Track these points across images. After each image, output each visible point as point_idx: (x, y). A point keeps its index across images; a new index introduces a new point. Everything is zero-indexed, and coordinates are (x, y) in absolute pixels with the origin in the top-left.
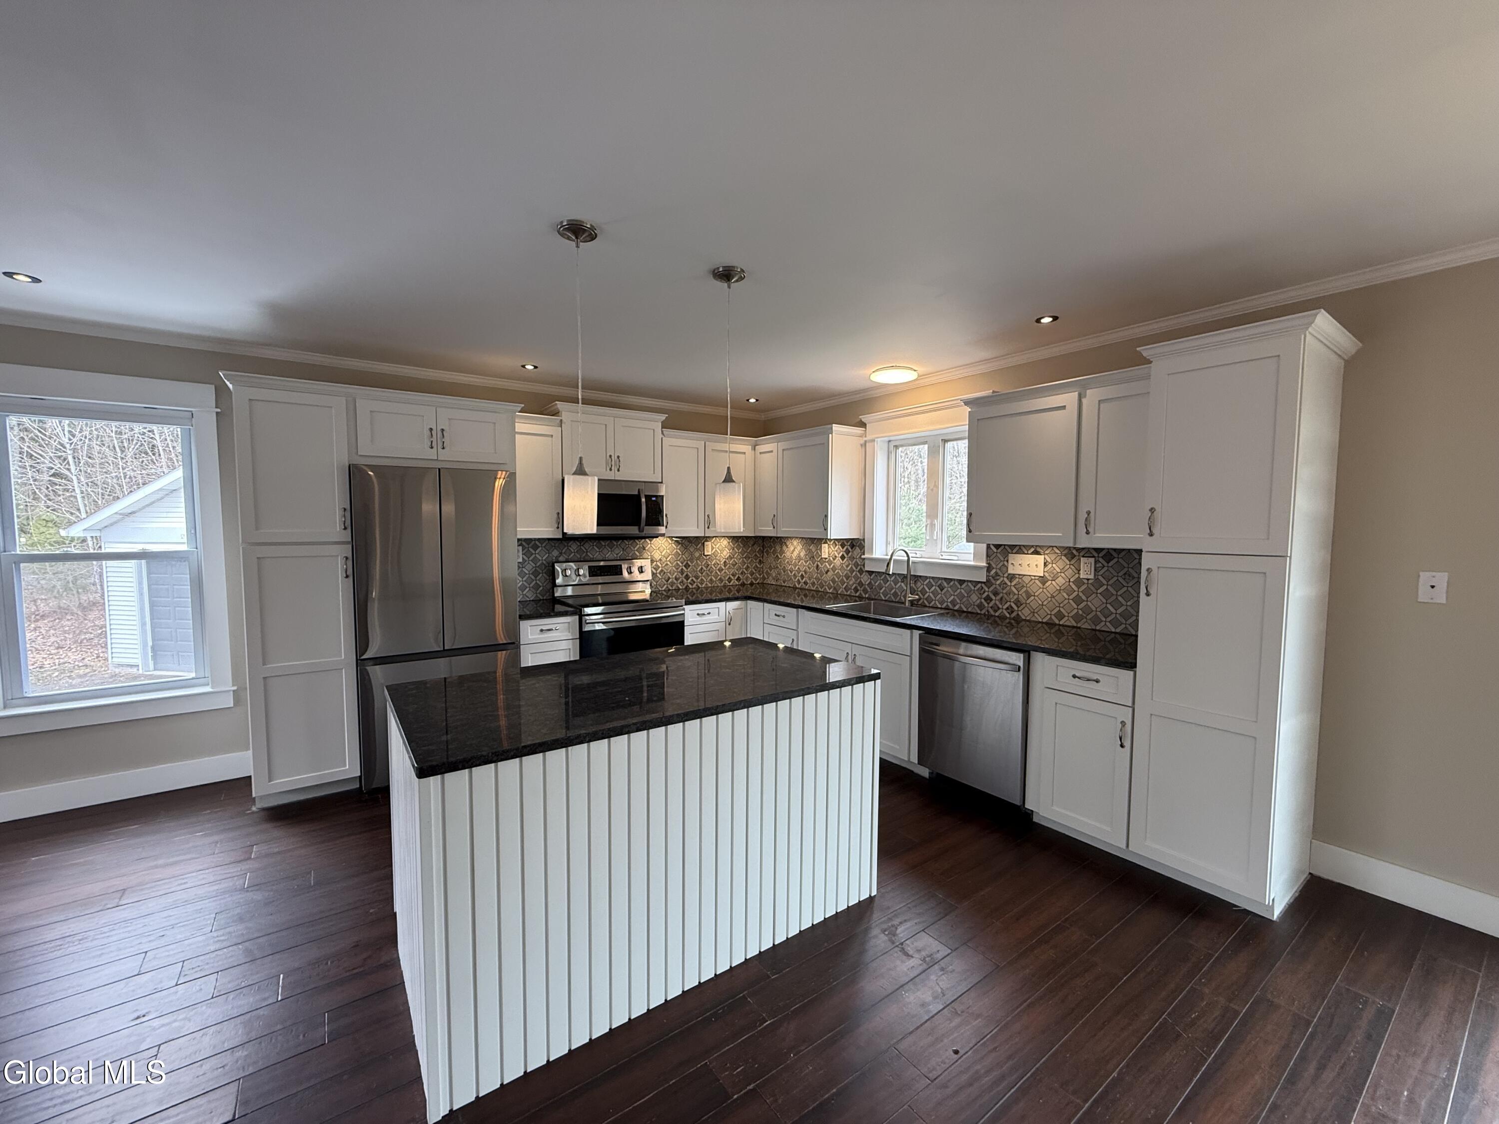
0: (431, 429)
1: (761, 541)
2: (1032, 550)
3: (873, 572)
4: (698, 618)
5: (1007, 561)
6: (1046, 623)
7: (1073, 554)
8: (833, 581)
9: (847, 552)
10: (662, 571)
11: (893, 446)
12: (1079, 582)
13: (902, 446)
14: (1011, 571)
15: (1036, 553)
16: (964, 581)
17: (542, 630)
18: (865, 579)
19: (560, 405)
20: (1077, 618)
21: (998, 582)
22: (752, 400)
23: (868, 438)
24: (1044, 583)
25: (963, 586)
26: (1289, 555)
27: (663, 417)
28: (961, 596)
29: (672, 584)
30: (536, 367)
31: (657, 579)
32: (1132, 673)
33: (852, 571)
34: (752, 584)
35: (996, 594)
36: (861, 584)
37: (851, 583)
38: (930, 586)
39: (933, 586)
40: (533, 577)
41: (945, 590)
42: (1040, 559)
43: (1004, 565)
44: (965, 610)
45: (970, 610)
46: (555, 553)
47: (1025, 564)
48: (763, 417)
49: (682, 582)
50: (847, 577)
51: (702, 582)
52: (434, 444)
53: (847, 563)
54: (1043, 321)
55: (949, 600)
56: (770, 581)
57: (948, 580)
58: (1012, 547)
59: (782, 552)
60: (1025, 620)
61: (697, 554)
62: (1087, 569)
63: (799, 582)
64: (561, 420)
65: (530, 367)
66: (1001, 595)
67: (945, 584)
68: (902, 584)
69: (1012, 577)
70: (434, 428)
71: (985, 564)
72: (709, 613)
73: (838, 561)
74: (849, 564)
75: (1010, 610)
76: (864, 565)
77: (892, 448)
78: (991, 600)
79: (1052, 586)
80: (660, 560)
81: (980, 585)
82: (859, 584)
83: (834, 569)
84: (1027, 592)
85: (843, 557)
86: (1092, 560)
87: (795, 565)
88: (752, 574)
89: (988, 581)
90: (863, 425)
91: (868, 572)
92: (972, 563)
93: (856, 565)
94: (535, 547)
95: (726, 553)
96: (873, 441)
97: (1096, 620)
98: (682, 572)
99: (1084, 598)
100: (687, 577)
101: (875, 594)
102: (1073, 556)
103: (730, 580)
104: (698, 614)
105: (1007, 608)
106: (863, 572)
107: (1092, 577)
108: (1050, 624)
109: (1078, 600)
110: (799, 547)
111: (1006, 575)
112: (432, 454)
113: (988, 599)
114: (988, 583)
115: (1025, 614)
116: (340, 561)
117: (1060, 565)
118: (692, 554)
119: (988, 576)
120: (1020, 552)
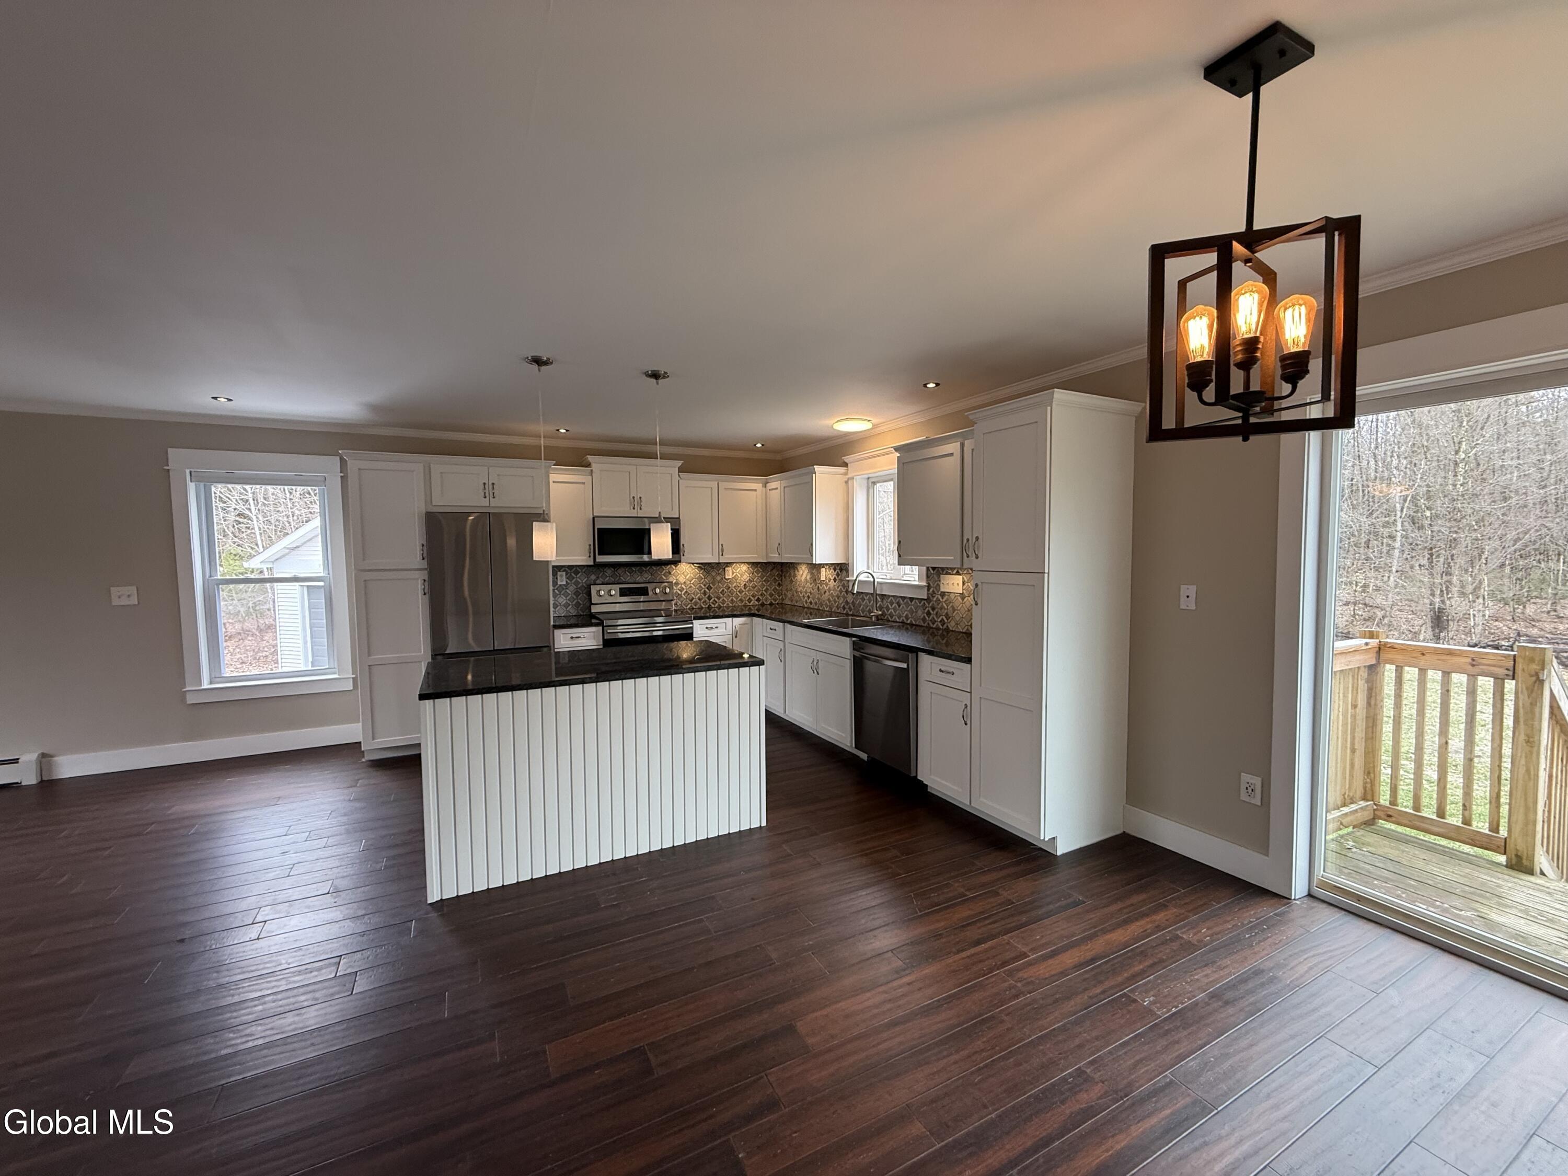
0: (485, 484)
1: (779, 567)
2: (955, 571)
4: (707, 631)
5: (940, 581)
8: (829, 600)
9: (838, 575)
10: (686, 592)
11: (872, 483)
13: (878, 482)
14: (942, 590)
15: (958, 573)
16: (913, 599)
17: (572, 638)
18: (850, 598)
19: (590, 458)
21: (935, 599)
22: (759, 445)
23: (850, 475)
24: (963, 599)
25: (913, 603)
26: (1046, 571)
27: (680, 463)
28: (911, 612)
29: (696, 604)
30: (567, 431)
31: (682, 599)
32: (969, 665)
33: (841, 591)
34: (771, 604)
35: (933, 609)
36: (847, 603)
37: (841, 602)
38: (892, 603)
40: (575, 597)
41: (901, 606)
42: (959, 579)
43: (937, 584)
44: (914, 625)
45: (917, 623)
46: (593, 577)
47: (951, 583)
48: (779, 457)
49: (705, 601)
50: (838, 597)
51: (724, 602)
52: (487, 495)
53: (837, 585)
54: (928, 386)
55: (904, 616)
56: (787, 602)
57: (903, 598)
58: (943, 569)
59: (795, 576)
60: (952, 631)
61: (718, 578)
63: (806, 602)
64: (592, 470)
65: (563, 431)
66: (937, 610)
67: (901, 602)
68: (871, 602)
69: (943, 594)
70: (487, 482)
71: (925, 584)
72: (717, 627)
73: (832, 583)
74: (839, 586)
75: (942, 622)
76: (849, 586)
77: (870, 484)
78: (931, 614)
79: (968, 601)
80: (685, 583)
81: (923, 602)
82: (845, 602)
83: (829, 590)
84: (952, 607)
85: (835, 580)
87: (804, 587)
88: (771, 595)
89: (928, 598)
90: (846, 465)
91: (852, 592)
92: (917, 583)
93: (844, 586)
94: (576, 573)
95: (746, 577)
96: (853, 478)
98: (705, 593)
100: (710, 598)
101: (856, 611)
103: (750, 601)
104: (707, 628)
106: (848, 592)
110: (806, 571)
111: (939, 593)
112: (485, 502)
113: (929, 613)
114: (928, 600)
115: (952, 625)
116: (420, 582)
118: (714, 578)
119: (928, 594)
120: (947, 574)
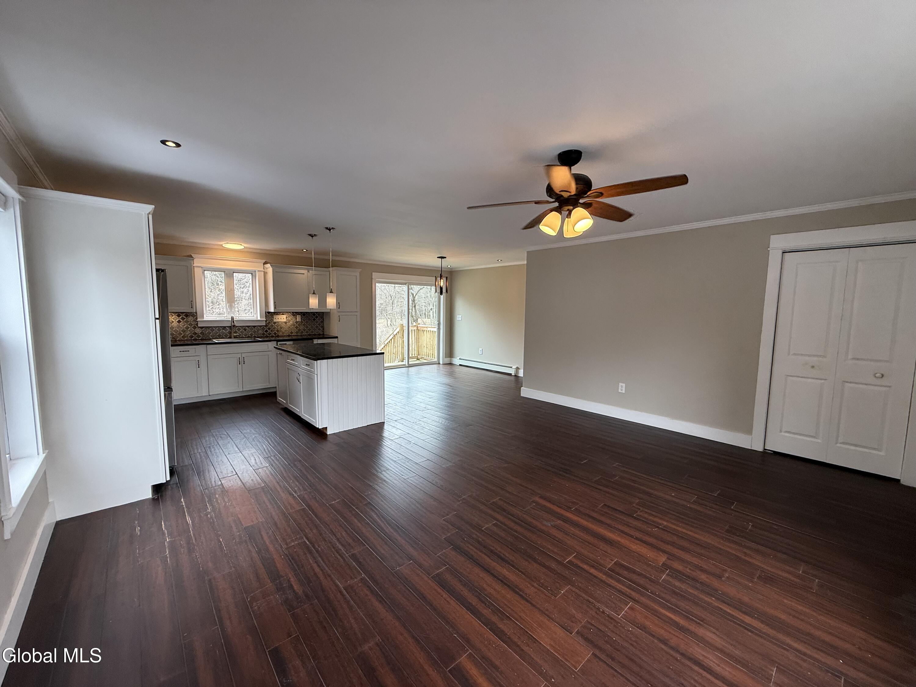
2: (281, 314)
3: (203, 327)
5: (273, 318)
6: (288, 336)
7: (295, 314)
9: (183, 319)
12: (297, 322)
14: (275, 321)
15: (283, 314)
16: (255, 326)
18: (198, 331)
20: (297, 333)
21: (270, 325)
23: (195, 265)
24: (286, 323)
25: (256, 328)
28: (254, 331)
32: (337, 339)
33: (187, 328)
35: (269, 329)
36: (195, 333)
37: (187, 334)
39: (240, 329)
41: (247, 330)
42: (285, 316)
43: (272, 319)
44: (257, 336)
45: (259, 336)
47: (280, 319)
50: (184, 331)
53: (183, 324)
55: (249, 334)
57: (248, 326)
58: (274, 313)
60: (281, 336)
62: (299, 318)
66: (271, 329)
67: (247, 328)
68: (223, 331)
69: (275, 323)
71: (265, 319)
74: (185, 325)
75: (275, 333)
76: (197, 324)
78: (268, 331)
79: (289, 324)
81: (262, 327)
82: (193, 334)
84: (280, 327)
85: (179, 322)
86: (300, 316)
89: (266, 325)
90: (192, 258)
91: (200, 327)
92: (258, 319)
93: (191, 325)
97: (302, 332)
99: (298, 326)
101: (206, 337)
102: (295, 315)
105: (274, 333)
106: (196, 327)
107: (300, 320)
108: (289, 336)
109: (297, 327)
111: (273, 322)
113: (266, 331)
114: (266, 326)
115: (280, 334)
117: (291, 317)
119: (266, 323)
120: (277, 314)
